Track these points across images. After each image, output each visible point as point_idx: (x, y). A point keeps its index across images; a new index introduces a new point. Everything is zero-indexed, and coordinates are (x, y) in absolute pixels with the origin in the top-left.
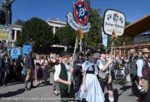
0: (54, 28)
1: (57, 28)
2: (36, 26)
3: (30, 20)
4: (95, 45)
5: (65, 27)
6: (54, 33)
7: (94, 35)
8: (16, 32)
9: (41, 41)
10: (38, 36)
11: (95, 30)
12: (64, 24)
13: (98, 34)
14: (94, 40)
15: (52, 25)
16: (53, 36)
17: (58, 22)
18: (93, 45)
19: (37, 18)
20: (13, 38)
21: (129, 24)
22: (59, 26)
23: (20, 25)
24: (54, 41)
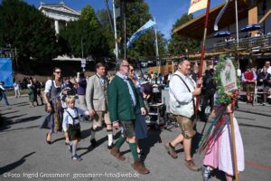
0: (56, 23)
1: (61, 22)
2: (16, 18)
5: (80, 22)
6: (57, 32)
9: (31, 49)
10: (26, 38)
12: (75, 16)
16: (55, 38)
17: (62, 9)
22: (67, 19)
24: (60, 49)
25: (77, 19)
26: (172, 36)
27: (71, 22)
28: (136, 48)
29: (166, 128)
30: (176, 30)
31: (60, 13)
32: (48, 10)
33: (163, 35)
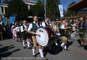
0: (29, 6)
4: (55, 16)
6: (29, 8)
7: (54, 10)
8: (4, 8)
9: (21, 14)
11: (54, 7)
12: (35, 3)
13: (56, 9)
14: (54, 13)
15: (27, 3)
16: (28, 11)
18: (53, 17)
20: (3, 12)
21: (75, 3)
22: (32, 4)
23: (7, 3)
28: (54, 14)
31: (30, 2)
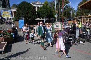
0: (36, 8)
1: (38, 7)
2: (25, 7)
3: (21, 3)
5: (43, 7)
6: (36, 11)
8: (13, 12)
9: (29, 17)
10: (27, 14)
12: (42, 5)
16: (36, 13)
17: (38, 3)
19: (25, 2)
20: (12, 16)
23: (15, 7)
24: (37, 16)
25: (42, 6)
26: (78, 9)
27: (41, 7)
29: (75, 44)
30: (79, 6)
31: (37, 4)
32: (34, 4)
33: (74, 9)
